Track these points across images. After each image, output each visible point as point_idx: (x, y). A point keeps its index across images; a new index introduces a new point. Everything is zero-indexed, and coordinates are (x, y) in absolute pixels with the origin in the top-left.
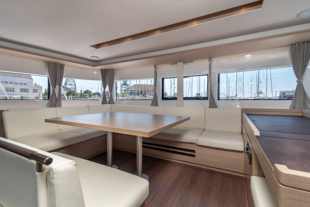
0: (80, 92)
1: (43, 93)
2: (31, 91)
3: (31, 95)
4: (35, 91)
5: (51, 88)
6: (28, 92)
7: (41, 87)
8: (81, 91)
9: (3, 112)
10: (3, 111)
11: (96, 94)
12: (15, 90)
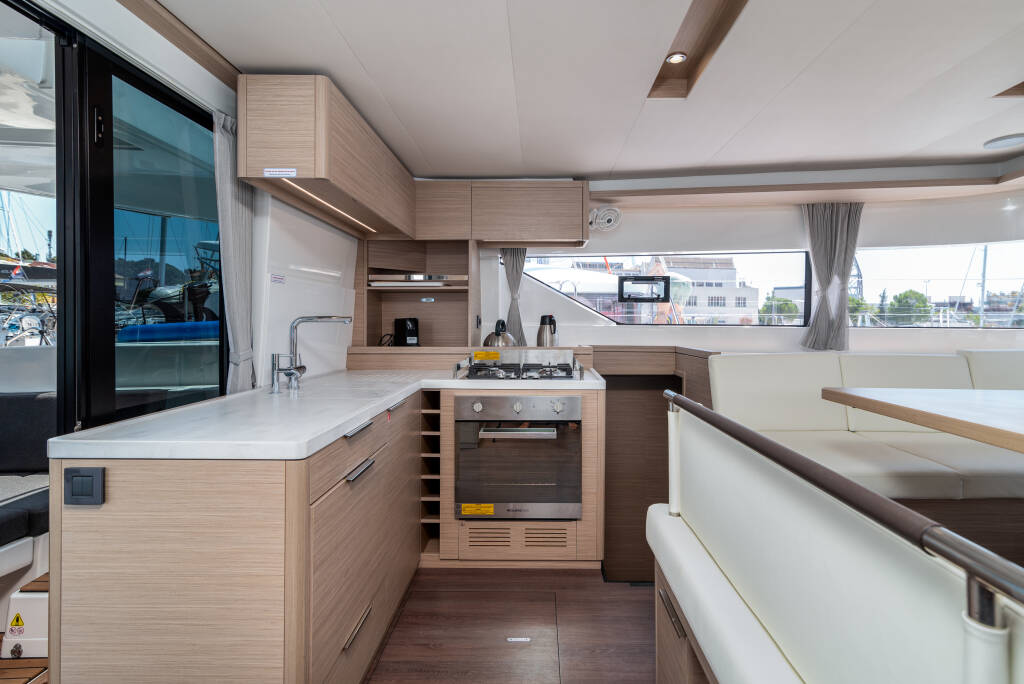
0: (878, 301)
1: (760, 307)
2: (731, 301)
3: (732, 314)
4: (741, 302)
5: (816, 286)
6: (724, 305)
7: (756, 290)
8: (883, 297)
9: (710, 357)
10: (711, 353)
11: (952, 305)
12: (698, 301)
